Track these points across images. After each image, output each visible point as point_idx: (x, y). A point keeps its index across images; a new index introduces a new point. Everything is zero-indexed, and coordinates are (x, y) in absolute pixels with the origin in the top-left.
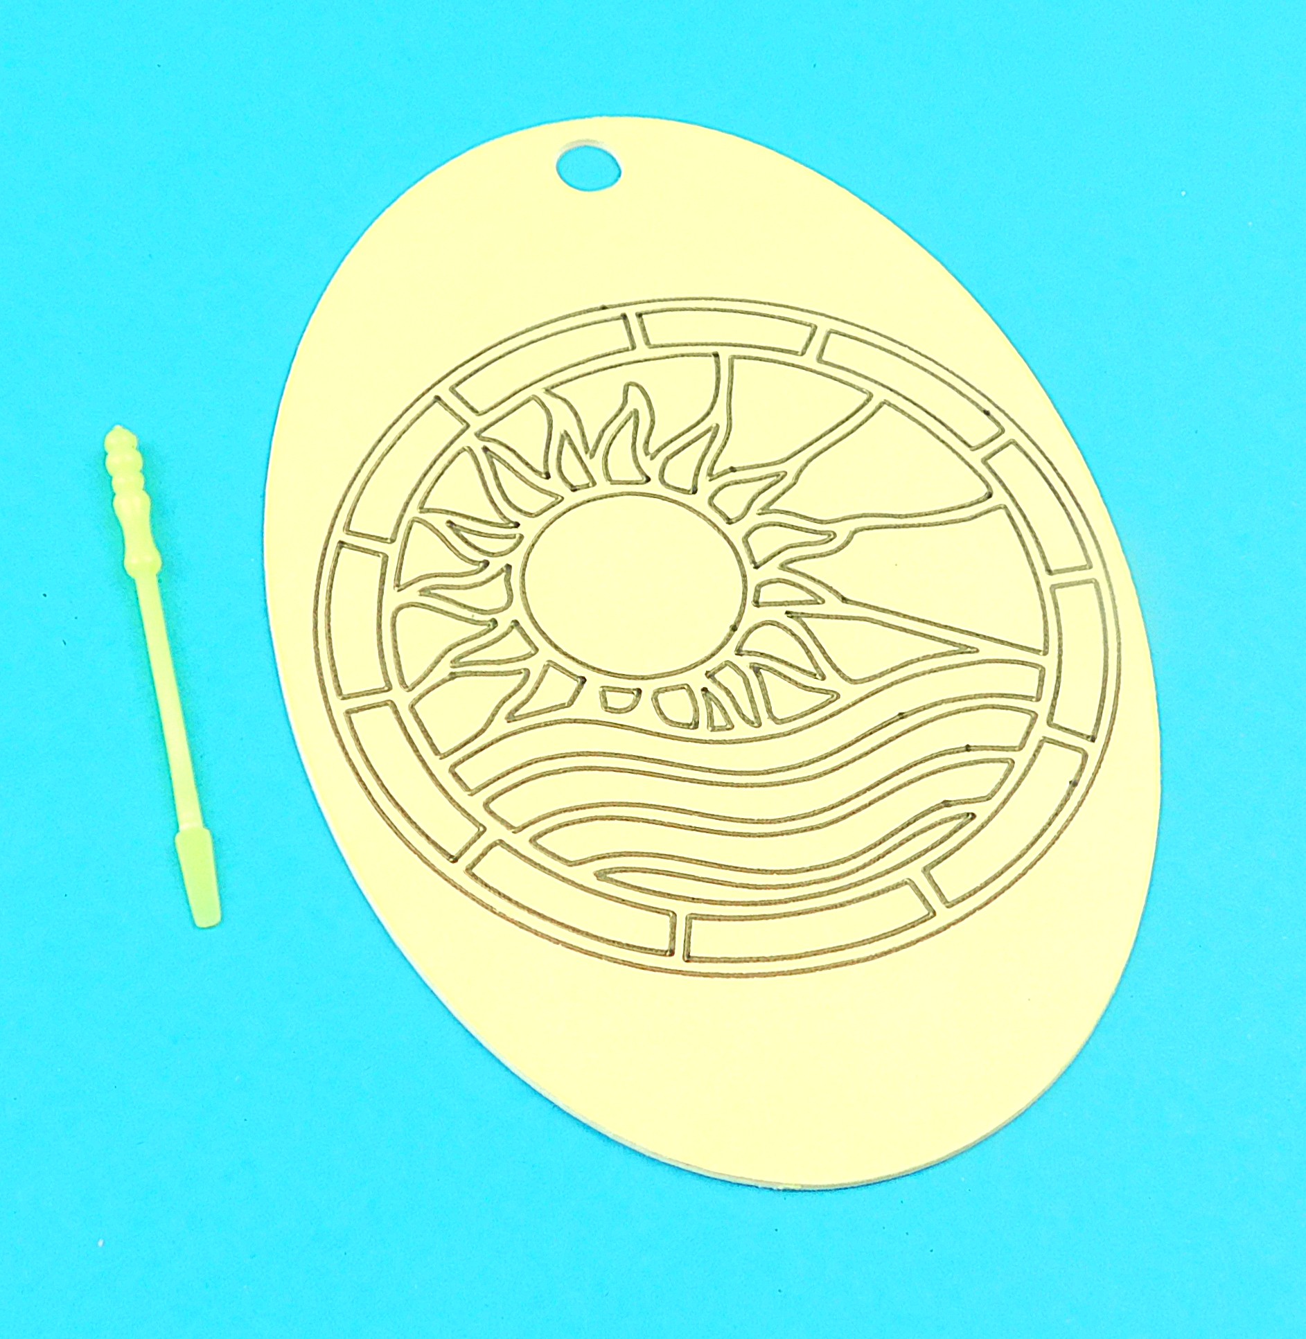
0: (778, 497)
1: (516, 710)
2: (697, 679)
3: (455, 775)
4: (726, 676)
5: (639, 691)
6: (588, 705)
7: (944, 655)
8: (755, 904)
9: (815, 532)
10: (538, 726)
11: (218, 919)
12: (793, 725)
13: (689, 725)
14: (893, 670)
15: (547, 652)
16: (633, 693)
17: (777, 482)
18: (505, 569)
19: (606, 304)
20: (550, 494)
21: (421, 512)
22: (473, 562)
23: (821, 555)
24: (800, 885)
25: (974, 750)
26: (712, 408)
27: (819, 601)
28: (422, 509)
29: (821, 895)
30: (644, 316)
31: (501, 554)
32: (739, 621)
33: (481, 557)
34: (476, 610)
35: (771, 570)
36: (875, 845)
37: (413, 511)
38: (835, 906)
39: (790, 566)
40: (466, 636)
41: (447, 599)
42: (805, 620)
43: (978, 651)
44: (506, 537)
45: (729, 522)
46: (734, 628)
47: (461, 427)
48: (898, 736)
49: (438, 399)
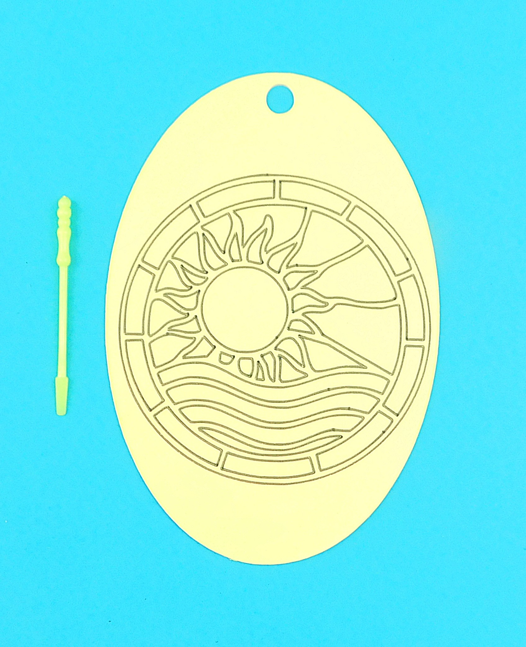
0: (311, 282)
1: (187, 354)
2: (257, 357)
3: (159, 376)
4: (268, 358)
5: (234, 357)
6: (214, 359)
7: (353, 367)
8: (252, 453)
9: (320, 301)
10: (193, 363)
11: (65, 413)
12: (287, 384)
13: (248, 375)
14: (332, 369)
15: (204, 332)
16: (231, 357)
17: (313, 275)
18: (198, 292)
19: (269, 173)
20: (223, 261)
21: (172, 258)
22: (186, 286)
23: (321, 312)
24: (270, 450)
25: (351, 410)
26: (297, 234)
27: (313, 332)
28: (173, 257)
29: (277, 455)
30: (282, 183)
31: (198, 285)
32: (279, 335)
33: (189, 284)
34: (183, 307)
35: (298, 315)
36: (302, 441)
37: (169, 258)
38: (280, 461)
39: (306, 315)
40: (176, 318)
41: (173, 300)
42: (305, 340)
43: (366, 368)
44: (202, 277)
45: (289, 289)
46: (277, 338)
47: (196, 221)
48: (324, 398)
49: (191, 206)
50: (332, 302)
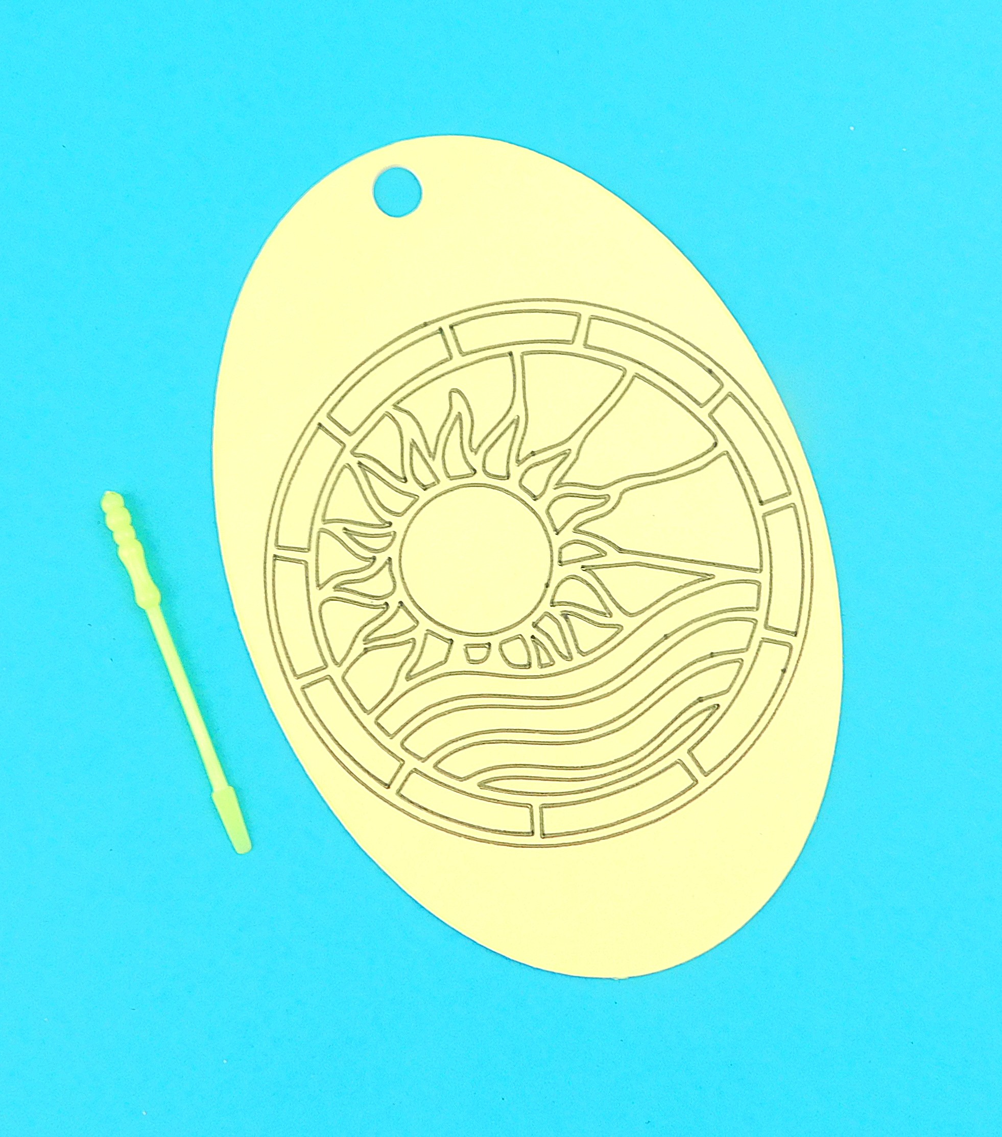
0: (567, 472)
1: (411, 671)
2: (527, 630)
3: (379, 725)
4: (547, 624)
5: (489, 644)
6: (458, 661)
7: (691, 584)
8: (581, 792)
9: (595, 497)
10: (427, 681)
11: (249, 846)
12: (594, 655)
13: (525, 666)
14: (657, 601)
15: (425, 624)
16: (486, 647)
17: (565, 459)
18: (388, 561)
19: (427, 321)
20: (409, 495)
21: (325, 524)
22: (365, 559)
23: (602, 516)
24: (610, 774)
25: (716, 656)
26: (512, 403)
27: (602, 554)
28: (325, 521)
29: (623, 779)
30: (455, 327)
31: (383, 550)
32: (549, 579)
33: (370, 555)
34: (373, 597)
35: (568, 534)
36: (655, 738)
37: (318, 524)
38: (633, 786)
39: (581, 528)
40: (370, 618)
41: (352, 591)
42: (594, 571)
43: (714, 577)
44: (385, 535)
45: (535, 498)
46: (547, 586)
47: (339, 447)
48: (665, 653)
49: (320, 425)
50: (614, 492)
